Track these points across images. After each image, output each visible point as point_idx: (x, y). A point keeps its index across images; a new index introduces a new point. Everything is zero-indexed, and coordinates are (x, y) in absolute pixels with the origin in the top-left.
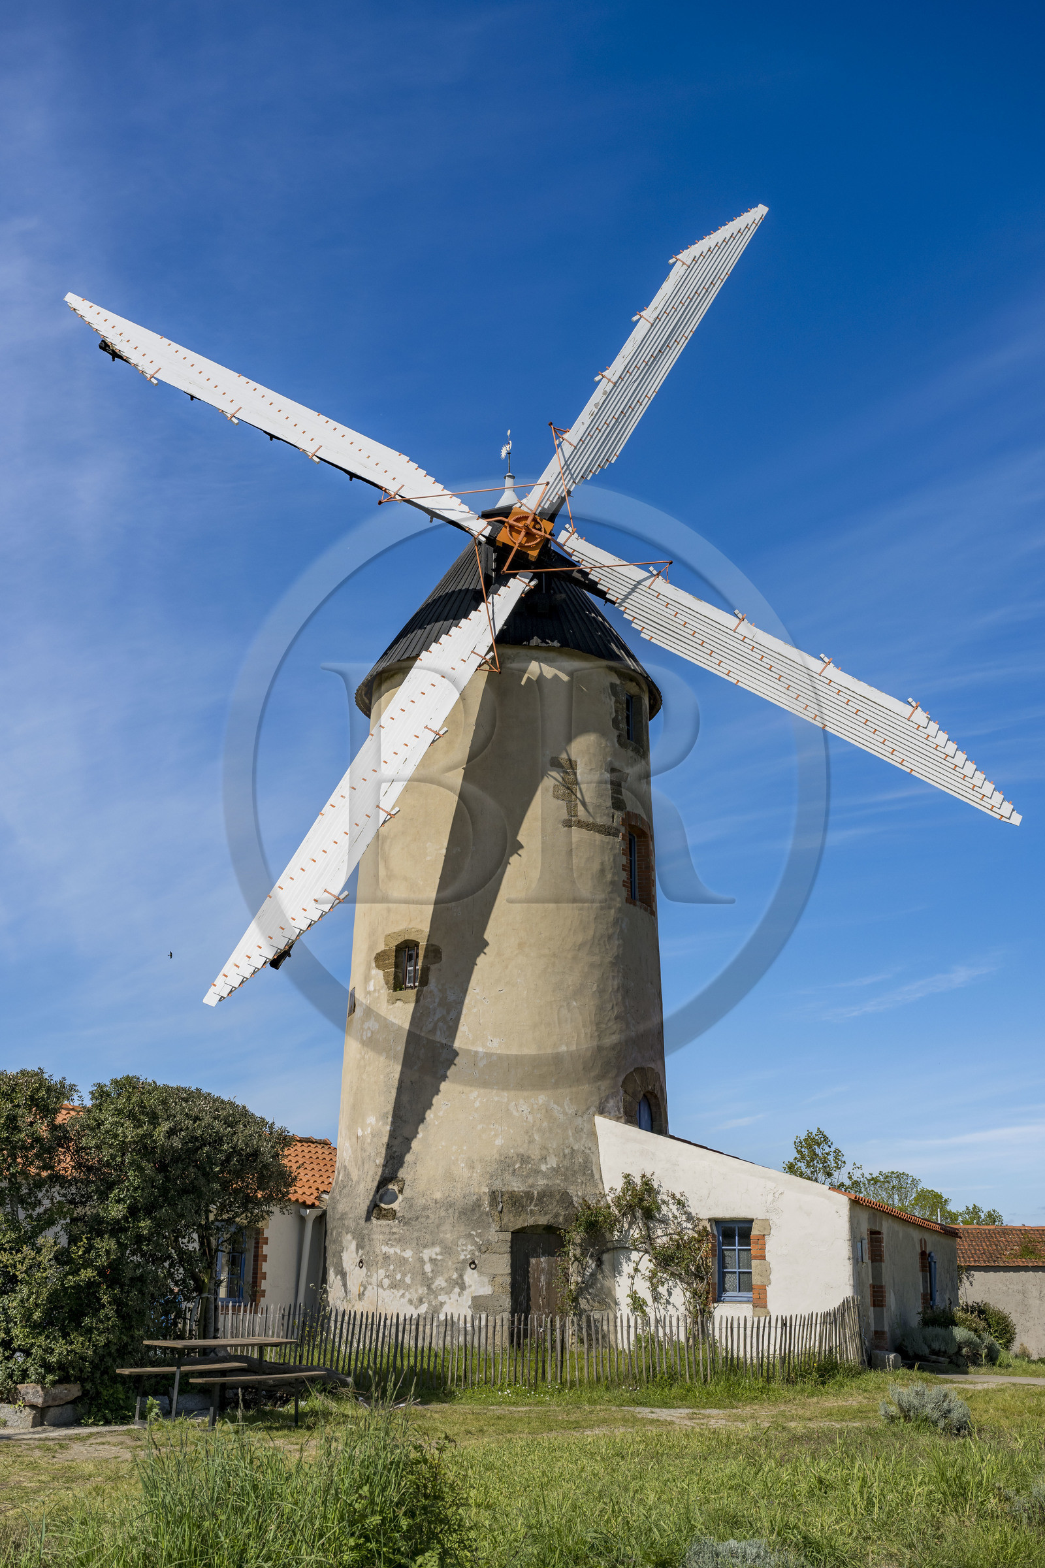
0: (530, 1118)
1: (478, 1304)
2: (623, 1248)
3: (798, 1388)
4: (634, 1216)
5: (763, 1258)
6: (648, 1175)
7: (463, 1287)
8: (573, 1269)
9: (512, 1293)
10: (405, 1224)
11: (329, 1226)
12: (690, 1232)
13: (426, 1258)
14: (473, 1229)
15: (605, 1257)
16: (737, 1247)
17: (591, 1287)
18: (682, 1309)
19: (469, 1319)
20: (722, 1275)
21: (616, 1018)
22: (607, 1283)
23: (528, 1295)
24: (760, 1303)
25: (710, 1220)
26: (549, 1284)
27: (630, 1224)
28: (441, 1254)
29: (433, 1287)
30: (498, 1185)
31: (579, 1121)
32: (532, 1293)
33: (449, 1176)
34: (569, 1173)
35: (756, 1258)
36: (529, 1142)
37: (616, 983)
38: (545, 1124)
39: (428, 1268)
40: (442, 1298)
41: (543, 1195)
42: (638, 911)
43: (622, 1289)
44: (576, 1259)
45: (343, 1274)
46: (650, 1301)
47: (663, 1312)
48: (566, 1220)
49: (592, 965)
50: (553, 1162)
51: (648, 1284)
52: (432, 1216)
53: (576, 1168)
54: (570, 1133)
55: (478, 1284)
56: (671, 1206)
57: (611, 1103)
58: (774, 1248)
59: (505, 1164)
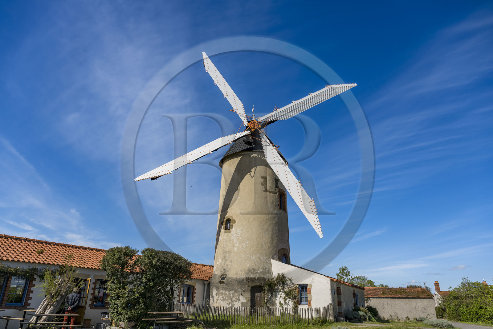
0: (256, 260)
1: (243, 304)
2: (277, 291)
3: (316, 326)
4: (280, 283)
5: (310, 294)
6: (283, 274)
7: (239, 300)
8: (266, 296)
9: (251, 302)
10: (227, 285)
11: (211, 285)
12: (293, 287)
13: (231, 293)
14: (242, 286)
15: (273, 293)
16: (304, 291)
17: (270, 300)
18: (291, 306)
19: (240, 308)
20: (301, 298)
21: (276, 236)
22: (274, 300)
23: (255, 302)
24: (310, 305)
25: (298, 284)
26: (260, 300)
27: (279, 285)
28: (234, 292)
29: (232, 300)
30: (248, 276)
31: (267, 260)
32: (256, 302)
33: (237, 274)
34: (265, 273)
35: (309, 294)
36: (255, 265)
37: (276, 228)
38: (259, 261)
39: (231, 296)
40: (234, 303)
41: (258, 278)
42: (281, 211)
43: (277, 301)
44: (266, 294)
45: (213, 297)
46: (284, 304)
47: (287, 307)
48: (264, 284)
49: (270, 224)
50: (261, 270)
51: (283, 300)
52: (232, 283)
53: (266, 272)
54: (265, 263)
55: (243, 299)
56: (288, 281)
57: (275, 256)
58: (313, 291)
59: (249, 271)
